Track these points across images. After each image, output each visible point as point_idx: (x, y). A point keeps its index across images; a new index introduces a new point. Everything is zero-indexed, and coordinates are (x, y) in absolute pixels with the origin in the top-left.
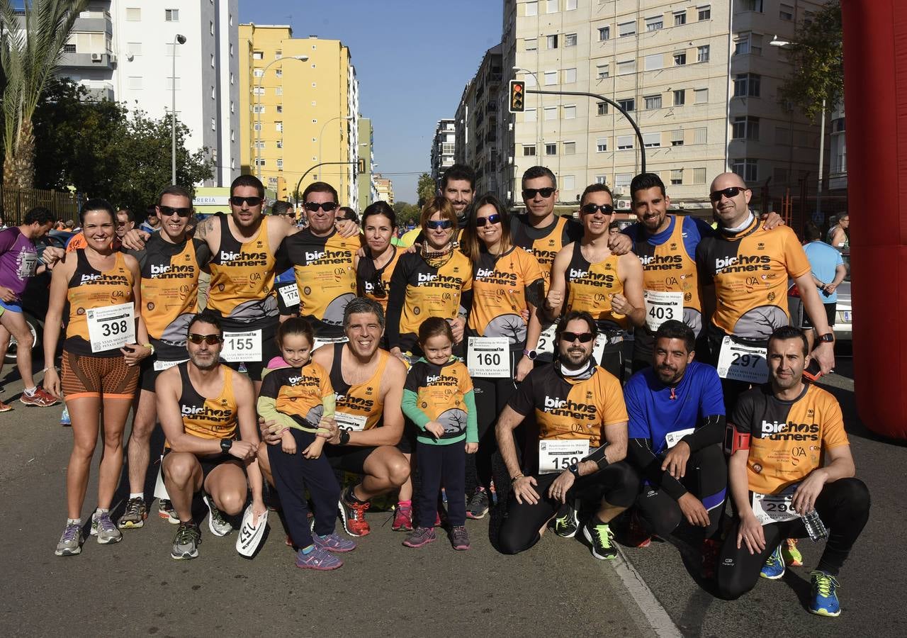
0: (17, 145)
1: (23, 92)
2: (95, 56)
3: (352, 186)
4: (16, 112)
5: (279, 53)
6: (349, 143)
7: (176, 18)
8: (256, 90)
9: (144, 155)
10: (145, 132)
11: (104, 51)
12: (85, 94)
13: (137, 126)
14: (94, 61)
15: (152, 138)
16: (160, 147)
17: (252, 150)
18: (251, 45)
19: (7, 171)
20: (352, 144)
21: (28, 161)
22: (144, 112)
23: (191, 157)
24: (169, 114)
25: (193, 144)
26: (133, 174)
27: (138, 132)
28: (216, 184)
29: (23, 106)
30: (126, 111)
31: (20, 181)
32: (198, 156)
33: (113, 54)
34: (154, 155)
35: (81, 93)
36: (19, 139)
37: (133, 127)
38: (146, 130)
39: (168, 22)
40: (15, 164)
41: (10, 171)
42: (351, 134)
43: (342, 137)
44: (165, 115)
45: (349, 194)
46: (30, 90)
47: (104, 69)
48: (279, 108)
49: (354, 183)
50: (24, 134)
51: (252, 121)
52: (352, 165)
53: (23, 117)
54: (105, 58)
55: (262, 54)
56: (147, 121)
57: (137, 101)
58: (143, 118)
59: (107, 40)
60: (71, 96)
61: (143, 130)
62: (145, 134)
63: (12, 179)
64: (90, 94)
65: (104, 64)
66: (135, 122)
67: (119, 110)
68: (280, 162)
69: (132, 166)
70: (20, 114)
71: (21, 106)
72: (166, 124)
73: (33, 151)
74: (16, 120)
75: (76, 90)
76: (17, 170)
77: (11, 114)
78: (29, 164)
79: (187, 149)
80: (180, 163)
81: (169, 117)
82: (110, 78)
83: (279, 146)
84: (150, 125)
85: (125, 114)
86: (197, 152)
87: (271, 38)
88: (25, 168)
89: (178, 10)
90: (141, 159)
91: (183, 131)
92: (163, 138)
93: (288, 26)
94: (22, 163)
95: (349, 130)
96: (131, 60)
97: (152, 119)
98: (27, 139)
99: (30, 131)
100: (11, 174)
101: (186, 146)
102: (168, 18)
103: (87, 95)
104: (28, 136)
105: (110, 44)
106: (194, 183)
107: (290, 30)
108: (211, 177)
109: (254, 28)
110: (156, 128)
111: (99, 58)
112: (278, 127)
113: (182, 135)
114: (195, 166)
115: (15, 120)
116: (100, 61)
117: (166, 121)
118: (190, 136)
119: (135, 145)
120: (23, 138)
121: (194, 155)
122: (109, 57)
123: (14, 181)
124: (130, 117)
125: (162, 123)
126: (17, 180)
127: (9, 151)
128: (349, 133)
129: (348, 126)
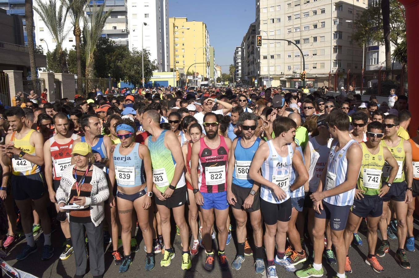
0: (89, 63)
1: (90, 45)
2: (122, 30)
3: (207, 70)
4: (88, 52)
5: (183, 26)
7: (148, 17)
8: (176, 39)
9: (135, 63)
10: (136, 55)
11: (125, 28)
12: (114, 43)
14: (122, 32)
15: (138, 57)
17: (175, 58)
18: (174, 24)
19: (86, 71)
20: (207, 55)
22: (136, 48)
23: (151, 62)
25: (153, 57)
27: (134, 55)
28: (162, 71)
29: (90, 49)
31: (90, 75)
32: (154, 62)
33: (128, 29)
36: (89, 61)
37: (132, 53)
39: (146, 18)
40: (88, 69)
42: (207, 52)
43: (204, 53)
44: (142, 49)
45: (206, 72)
46: (93, 44)
47: (125, 34)
48: (183, 44)
49: (208, 68)
50: (91, 59)
51: (174, 49)
53: (90, 53)
54: (126, 31)
55: (178, 27)
56: (137, 51)
58: (135, 50)
59: (126, 25)
60: (109, 45)
65: (125, 32)
66: (133, 52)
68: (184, 62)
72: (143, 52)
73: (94, 65)
74: (88, 54)
75: (112, 42)
76: (89, 71)
78: (93, 69)
79: (150, 60)
80: (146, 65)
81: (144, 50)
82: (127, 37)
83: (183, 57)
84: (138, 53)
86: (153, 61)
87: (181, 22)
88: (91, 71)
89: (148, 14)
91: (148, 54)
93: (186, 18)
94: (90, 69)
95: (206, 51)
96: (134, 31)
98: (92, 61)
100: (87, 73)
102: (146, 17)
103: (115, 44)
105: (127, 26)
106: (153, 71)
107: (187, 19)
109: (175, 19)
111: (124, 31)
112: (183, 50)
114: (153, 66)
116: (124, 32)
119: (133, 59)
122: (127, 30)
123: (88, 75)
124: (131, 50)
125: (141, 52)
128: (206, 52)
129: (206, 50)
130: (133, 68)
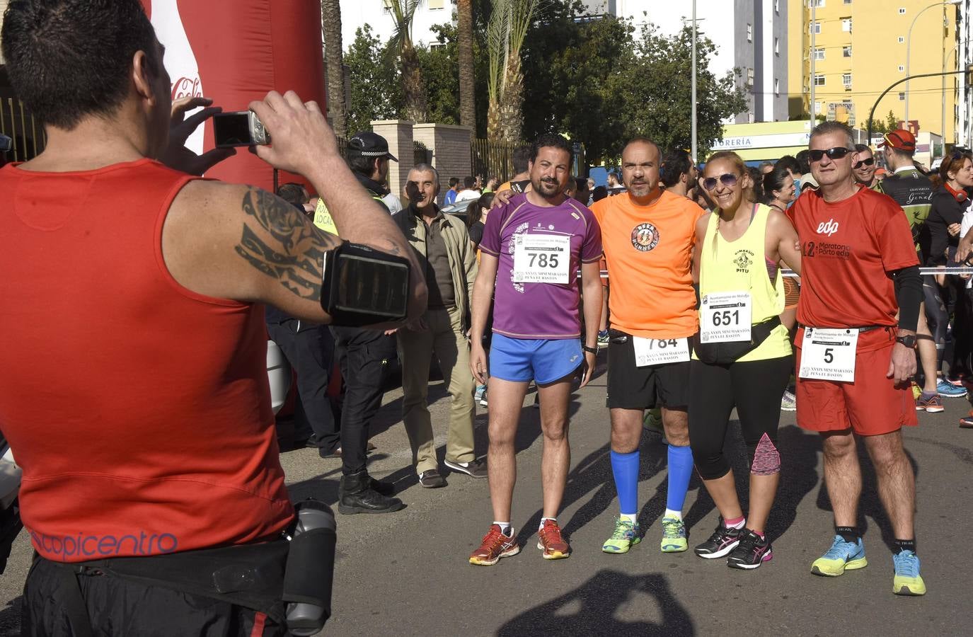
0: (503, 88)
1: (510, 19)
3: (962, 106)
4: (502, 45)
6: (958, 38)
9: (653, 86)
10: (656, 54)
12: (581, 11)
13: (646, 46)
15: (665, 61)
16: (676, 73)
17: (807, 64)
19: (490, 121)
20: (962, 40)
21: (515, 108)
22: (655, 27)
23: (718, 83)
24: (688, 26)
25: (720, 65)
26: (640, 112)
27: (648, 55)
28: (752, 118)
29: (510, 37)
30: (632, 29)
31: (506, 133)
32: (728, 81)
34: (667, 85)
35: (576, 11)
36: (505, 80)
37: (641, 49)
38: (658, 51)
40: (500, 112)
41: (495, 121)
42: (962, 25)
43: (946, 31)
44: (682, 28)
45: (956, 118)
46: (519, 18)
49: (966, 99)
50: (511, 73)
51: (806, 21)
52: (963, 75)
53: (510, 51)
56: (659, 38)
57: (645, 13)
58: (653, 35)
60: (563, 16)
61: (654, 52)
62: (656, 58)
63: (497, 131)
64: (587, 11)
66: (643, 43)
67: (623, 30)
68: (847, 77)
69: (638, 102)
70: (507, 47)
71: (507, 37)
72: (683, 41)
73: (521, 95)
74: (502, 56)
75: (571, 6)
76: (503, 120)
77: (495, 49)
78: (517, 111)
79: (712, 72)
80: (702, 92)
81: (687, 30)
83: (846, 54)
84: (663, 44)
85: (631, 34)
86: (725, 76)
88: (512, 117)
90: (652, 91)
91: (707, 49)
92: (679, 60)
94: (509, 110)
95: (958, 18)
97: (666, 36)
98: (514, 80)
99: (518, 68)
100: (495, 125)
101: (711, 69)
103: (584, 13)
104: (516, 76)
106: (722, 119)
108: (745, 109)
110: (670, 47)
112: (846, 25)
113: (705, 54)
114: (722, 96)
115: (500, 56)
117: (683, 37)
118: (716, 54)
119: (643, 73)
120: (510, 78)
121: (722, 81)
123: (499, 134)
124: (637, 36)
125: (678, 39)
126: (503, 132)
127: (493, 95)
128: (958, 23)
129: (958, 12)
130: (645, 109)
